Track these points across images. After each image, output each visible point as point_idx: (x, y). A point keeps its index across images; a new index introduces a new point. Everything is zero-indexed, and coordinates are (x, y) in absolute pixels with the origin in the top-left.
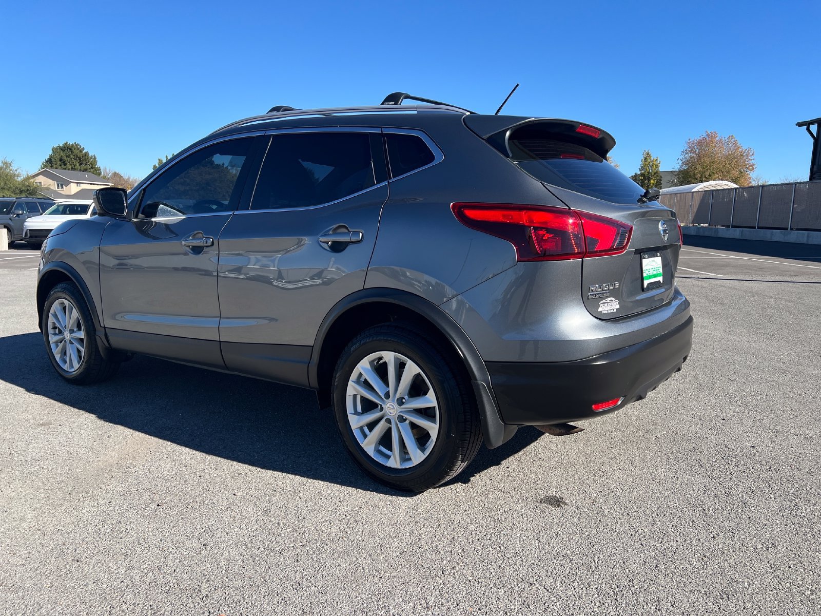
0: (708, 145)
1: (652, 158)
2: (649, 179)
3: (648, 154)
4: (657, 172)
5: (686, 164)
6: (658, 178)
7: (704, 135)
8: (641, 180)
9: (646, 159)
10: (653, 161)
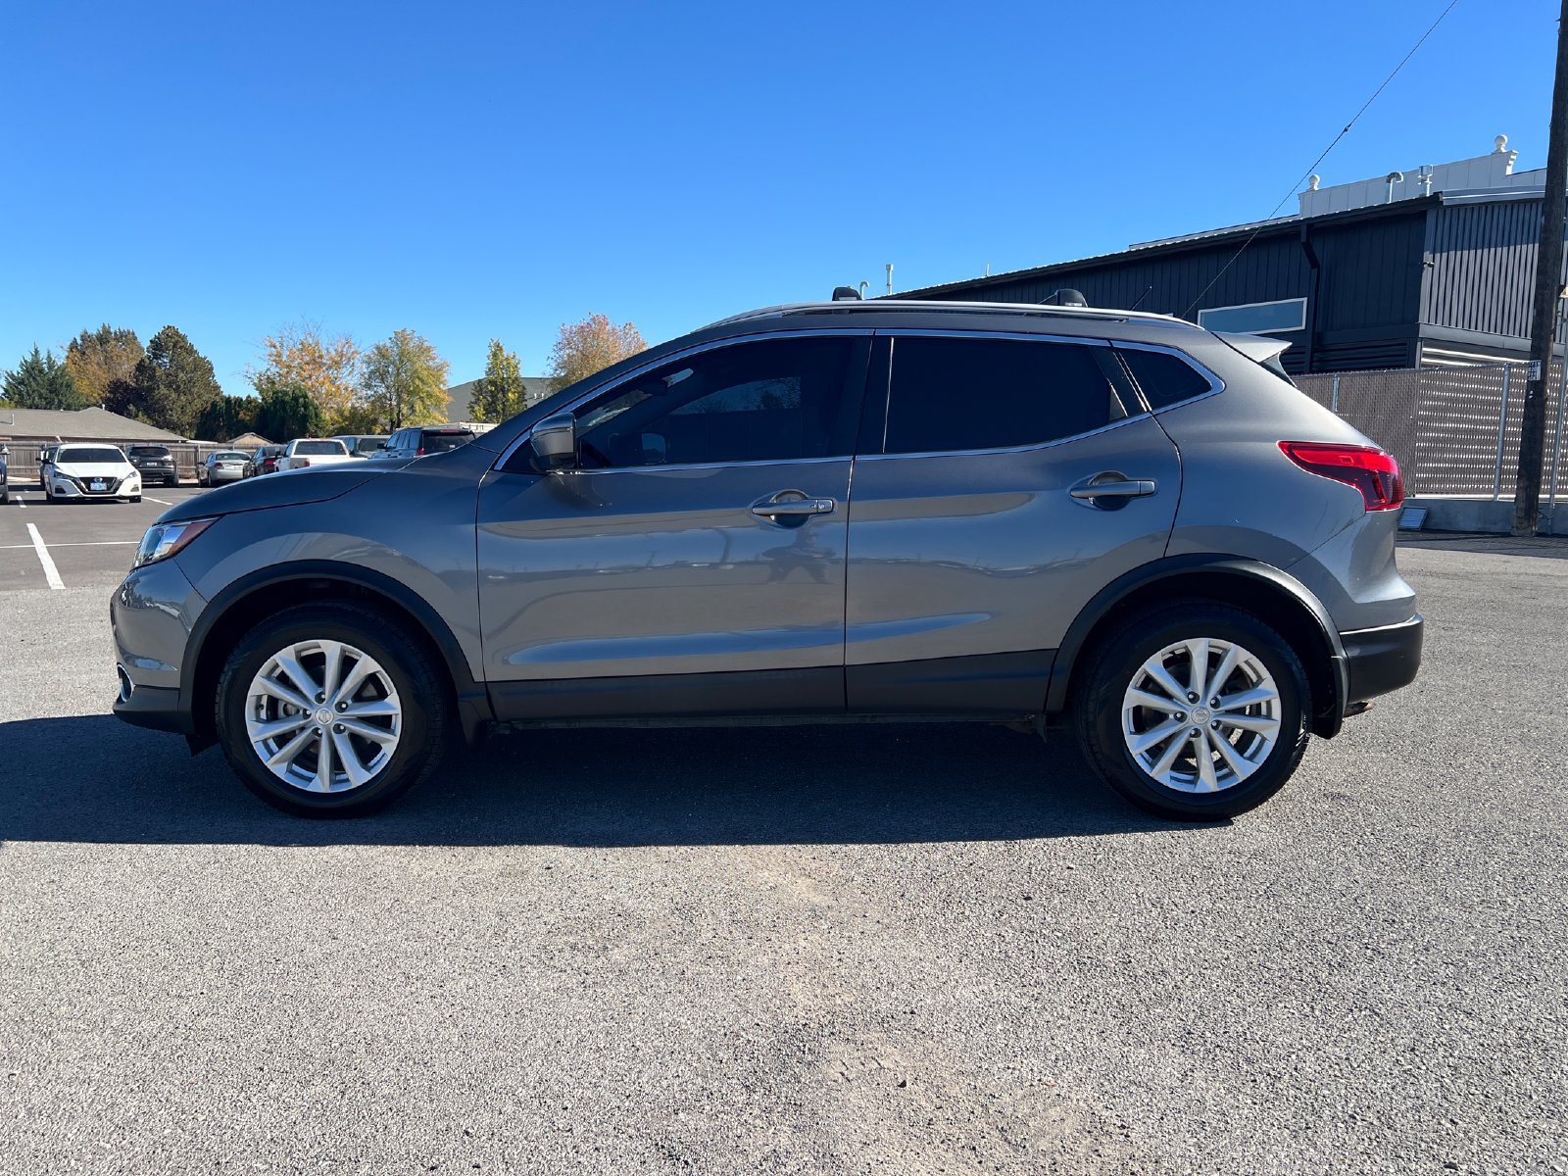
0: (596, 335)
1: (505, 354)
2: (504, 392)
3: (498, 346)
4: (516, 379)
5: (561, 368)
6: (520, 389)
7: (588, 319)
8: (491, 391)
9: (495, 355)
10: (507, 359)
